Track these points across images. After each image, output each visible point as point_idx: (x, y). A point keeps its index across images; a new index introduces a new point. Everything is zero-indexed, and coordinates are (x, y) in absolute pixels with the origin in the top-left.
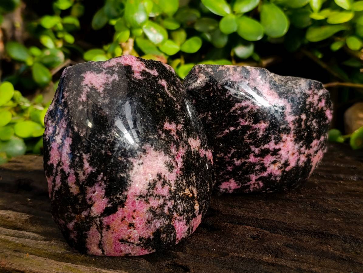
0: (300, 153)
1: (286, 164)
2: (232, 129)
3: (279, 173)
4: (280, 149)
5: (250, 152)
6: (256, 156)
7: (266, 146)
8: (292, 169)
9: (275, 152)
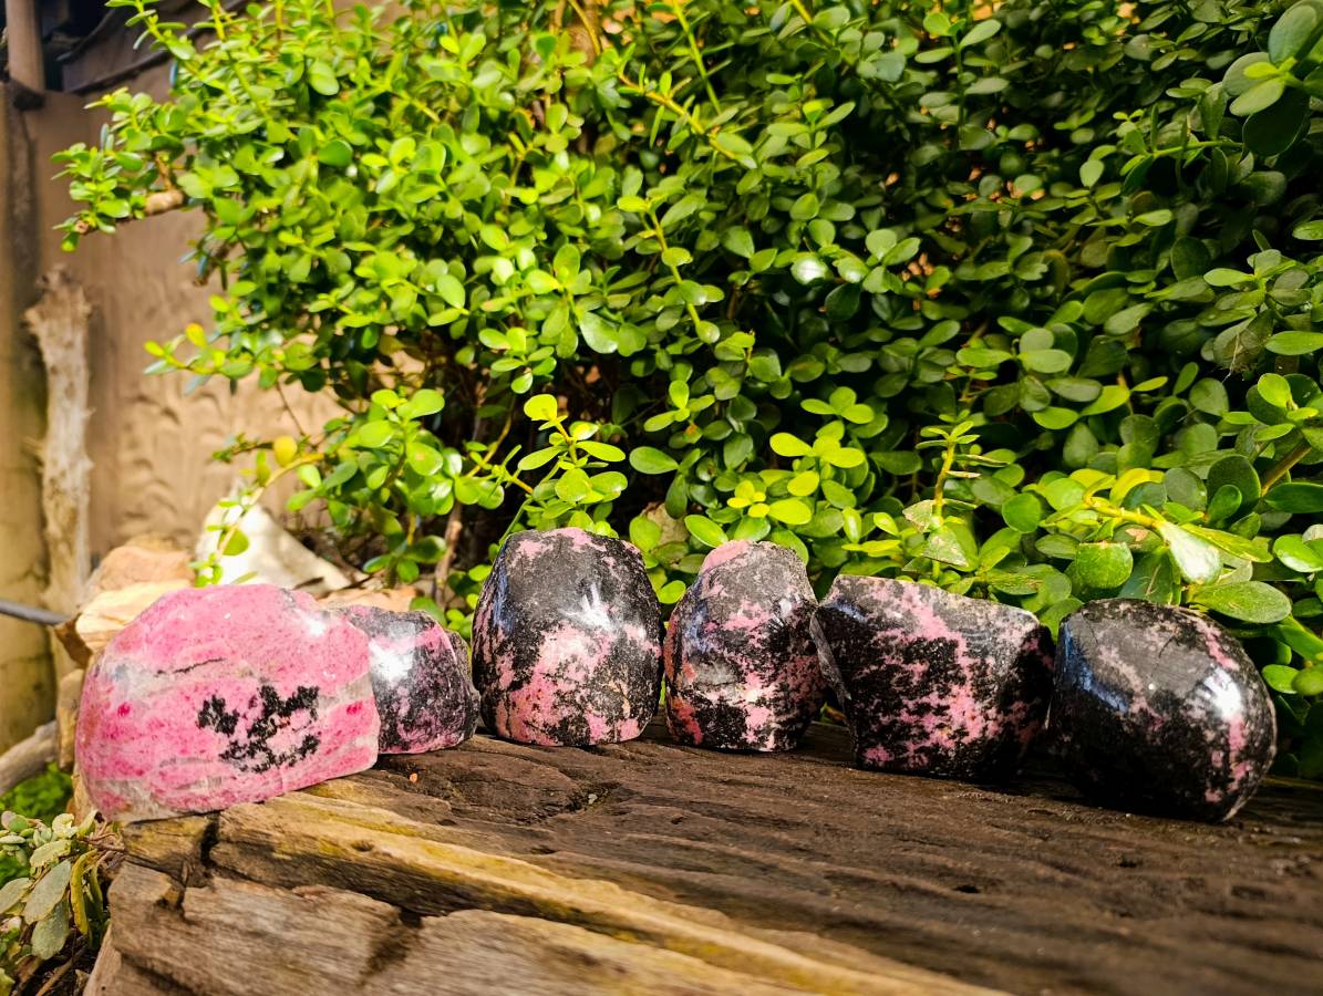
0: (987, 718)
1: (962, 732)
2: (874, 668)
3: (950, 744)
4: (948, 707)
5: (900, 705)
6: (910, 713)
7: (925, 699)
8: (974, 743)
9: (941, 711)
